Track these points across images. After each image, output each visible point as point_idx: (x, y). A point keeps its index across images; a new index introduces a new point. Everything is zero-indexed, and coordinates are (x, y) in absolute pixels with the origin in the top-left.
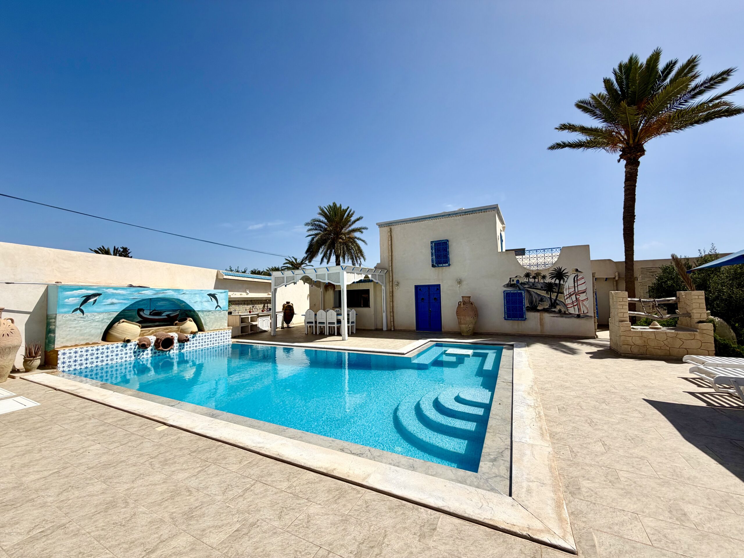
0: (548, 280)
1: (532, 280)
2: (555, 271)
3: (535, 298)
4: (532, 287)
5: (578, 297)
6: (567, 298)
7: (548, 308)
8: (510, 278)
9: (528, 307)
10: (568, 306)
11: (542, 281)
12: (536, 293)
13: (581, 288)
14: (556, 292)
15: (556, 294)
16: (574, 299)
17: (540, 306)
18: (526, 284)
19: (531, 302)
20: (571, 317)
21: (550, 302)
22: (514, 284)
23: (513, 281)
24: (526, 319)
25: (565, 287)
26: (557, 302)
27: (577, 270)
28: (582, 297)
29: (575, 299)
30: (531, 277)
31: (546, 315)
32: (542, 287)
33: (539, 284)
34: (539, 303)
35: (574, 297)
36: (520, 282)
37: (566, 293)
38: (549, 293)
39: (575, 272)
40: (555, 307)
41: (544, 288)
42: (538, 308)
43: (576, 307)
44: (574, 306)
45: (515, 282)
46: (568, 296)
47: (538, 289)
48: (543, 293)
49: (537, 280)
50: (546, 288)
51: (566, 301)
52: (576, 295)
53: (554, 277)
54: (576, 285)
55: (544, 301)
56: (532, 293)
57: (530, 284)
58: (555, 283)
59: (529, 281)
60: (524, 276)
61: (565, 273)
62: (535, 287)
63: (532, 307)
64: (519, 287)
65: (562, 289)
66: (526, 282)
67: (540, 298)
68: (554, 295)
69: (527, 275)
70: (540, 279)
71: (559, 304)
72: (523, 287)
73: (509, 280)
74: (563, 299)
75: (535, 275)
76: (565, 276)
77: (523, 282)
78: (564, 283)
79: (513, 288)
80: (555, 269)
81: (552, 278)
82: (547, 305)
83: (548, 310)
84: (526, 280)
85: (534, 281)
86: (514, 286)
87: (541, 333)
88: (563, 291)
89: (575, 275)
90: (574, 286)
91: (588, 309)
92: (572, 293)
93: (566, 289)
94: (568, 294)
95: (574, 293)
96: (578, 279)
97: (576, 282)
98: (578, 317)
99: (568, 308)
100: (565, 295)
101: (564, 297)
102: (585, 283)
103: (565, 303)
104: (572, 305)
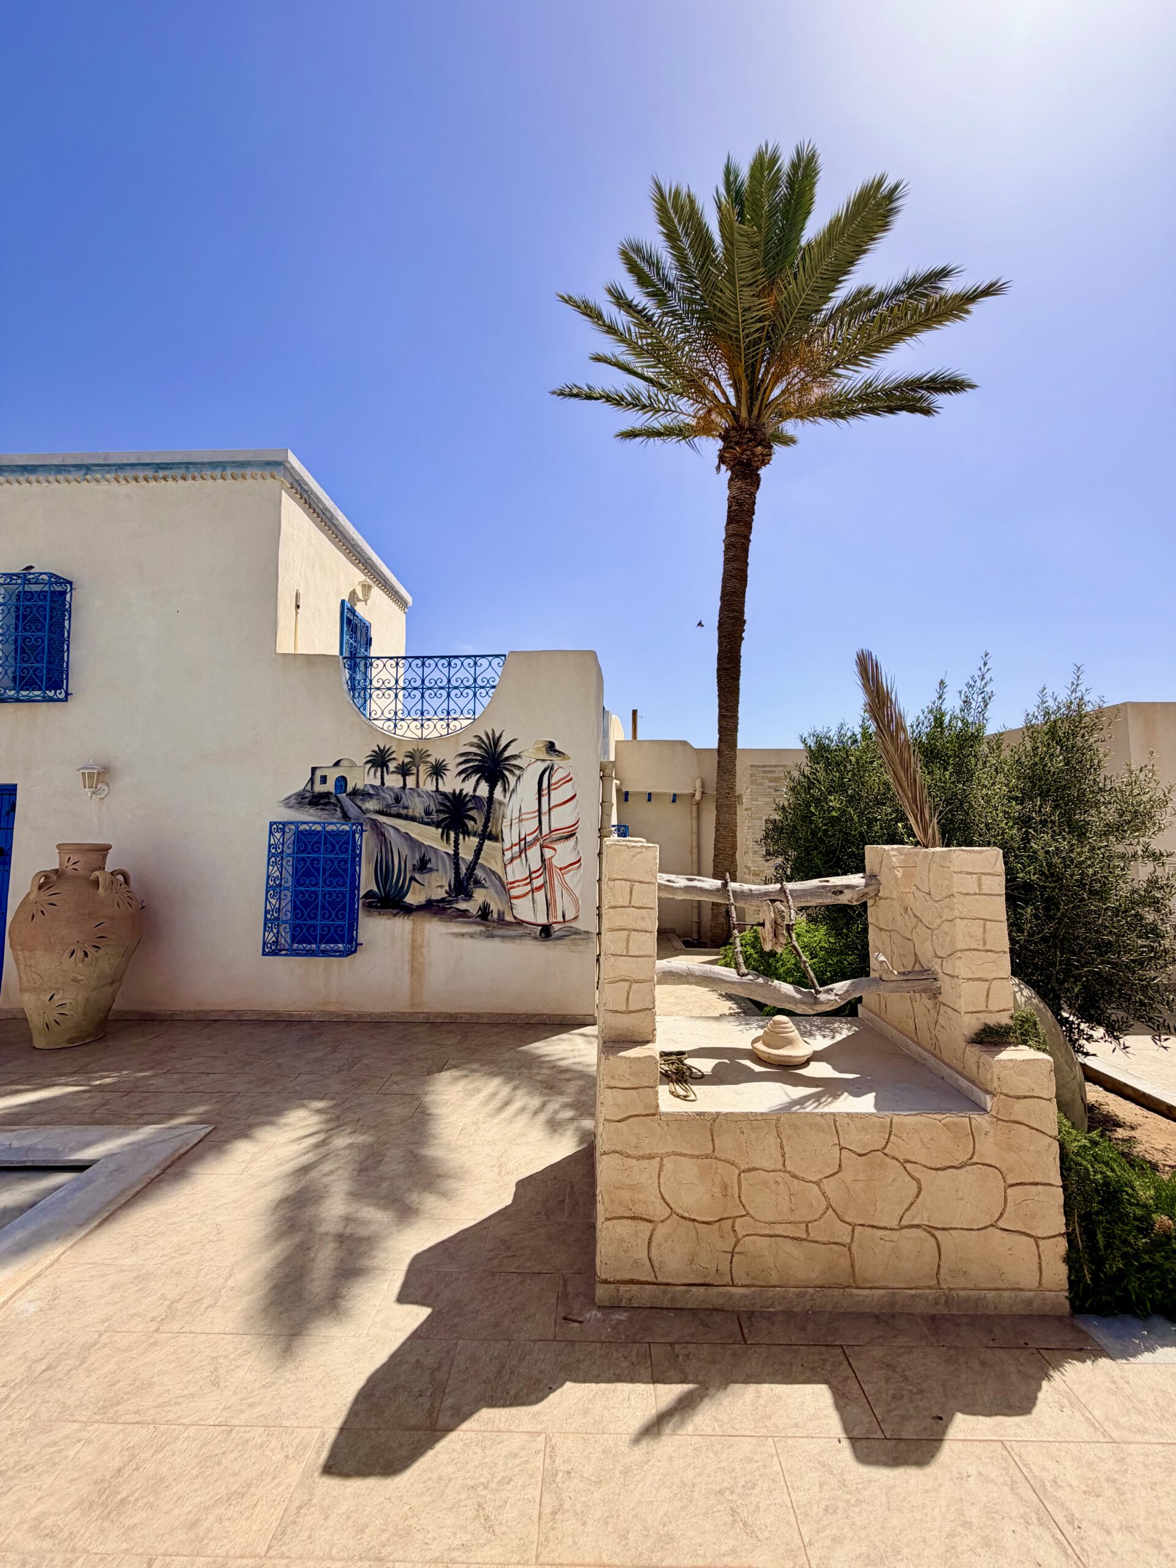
0: (451, 783)
1: (394, 781)
2: (479, 747)
3: (402, 855)
4: (394, 810)
5: (548, 853)
6: (512, 859)
7: (443, 900)
8: (314, 770)
9: (369, 894)
10: (514, 893)
11: (429, 786)
12: (407, 837)
13: (561, 818)
14: (475, 835)
15: (475, 840)
16: (536, 864)
17: (414, 893)
18: (370, 796)
19: (383, 873)
20: (522, 936)
21: (451, 875)
22: (327, 795)
23: (324, 779)
24: (357, 945)
25: (508, 813)
26: (479, 873)
27: (551, 747)
28: (562, 853)
29: (540, 864)
30: (392, 766)
31: (435, 930)
32: (428, 813)
33: (417, 799)
34: (412, 879)
35: (534, 853)
36: (350, 789)
37: (510, 837)
38: (452, 835)
39: (544, 756)
40: (469, 896)
41: (434, 816)
42: (411, 899)
43: (540, 896)
44: (533, 891)
45: (330, 787)
46: (516, 849)
47: (413, 819)
48: (430, 836)
49: (411, 781)
50: (442, 816)
51: (509, 868)
52: (542, 847)
53: (475, 770)
54: (545, 808)
55: (431, 870)
56: (392, 835)
57: (384, 798)
58: (474, 797)
59: (383, 783)
60: (367, 763)
61: (512, 756)
62: (404, 812)
63: (388, 894)
64: (342, 808)
65: (497, 819)
66: (373, 786)
67: (418, 858)
68: (468, 846)
69: (379, 760)
70: (422, 777)
71: (483, 882)
72: (360, 808)
73: (310, 776)
74: (497, 863)
75: (408, 760)
76: (512, 768)
77: (360, 786)
78: (505, 797)
79: (320, 813)
80: (475, 740)
81: (466, 774)
82: (441, 887)
83: (444, 909)
84: (372, 779)
85: (401, 785)
86: (325, 804)
87: (412, 1005)
88: (499, 828)
89: (543, 765)
90: (537, 808)
91: (580, 902)
92: (529, 839)
93: (511, 820)
94: (517, 841)
95: (536, 840)
96: (553, 781)
97: (545, 792)
98: (543, 935)
99: (514, 901)
100: (507, 845)
101: (503, 854)
102: (574, 801)
103: (504, 878)
104: (529, 887)
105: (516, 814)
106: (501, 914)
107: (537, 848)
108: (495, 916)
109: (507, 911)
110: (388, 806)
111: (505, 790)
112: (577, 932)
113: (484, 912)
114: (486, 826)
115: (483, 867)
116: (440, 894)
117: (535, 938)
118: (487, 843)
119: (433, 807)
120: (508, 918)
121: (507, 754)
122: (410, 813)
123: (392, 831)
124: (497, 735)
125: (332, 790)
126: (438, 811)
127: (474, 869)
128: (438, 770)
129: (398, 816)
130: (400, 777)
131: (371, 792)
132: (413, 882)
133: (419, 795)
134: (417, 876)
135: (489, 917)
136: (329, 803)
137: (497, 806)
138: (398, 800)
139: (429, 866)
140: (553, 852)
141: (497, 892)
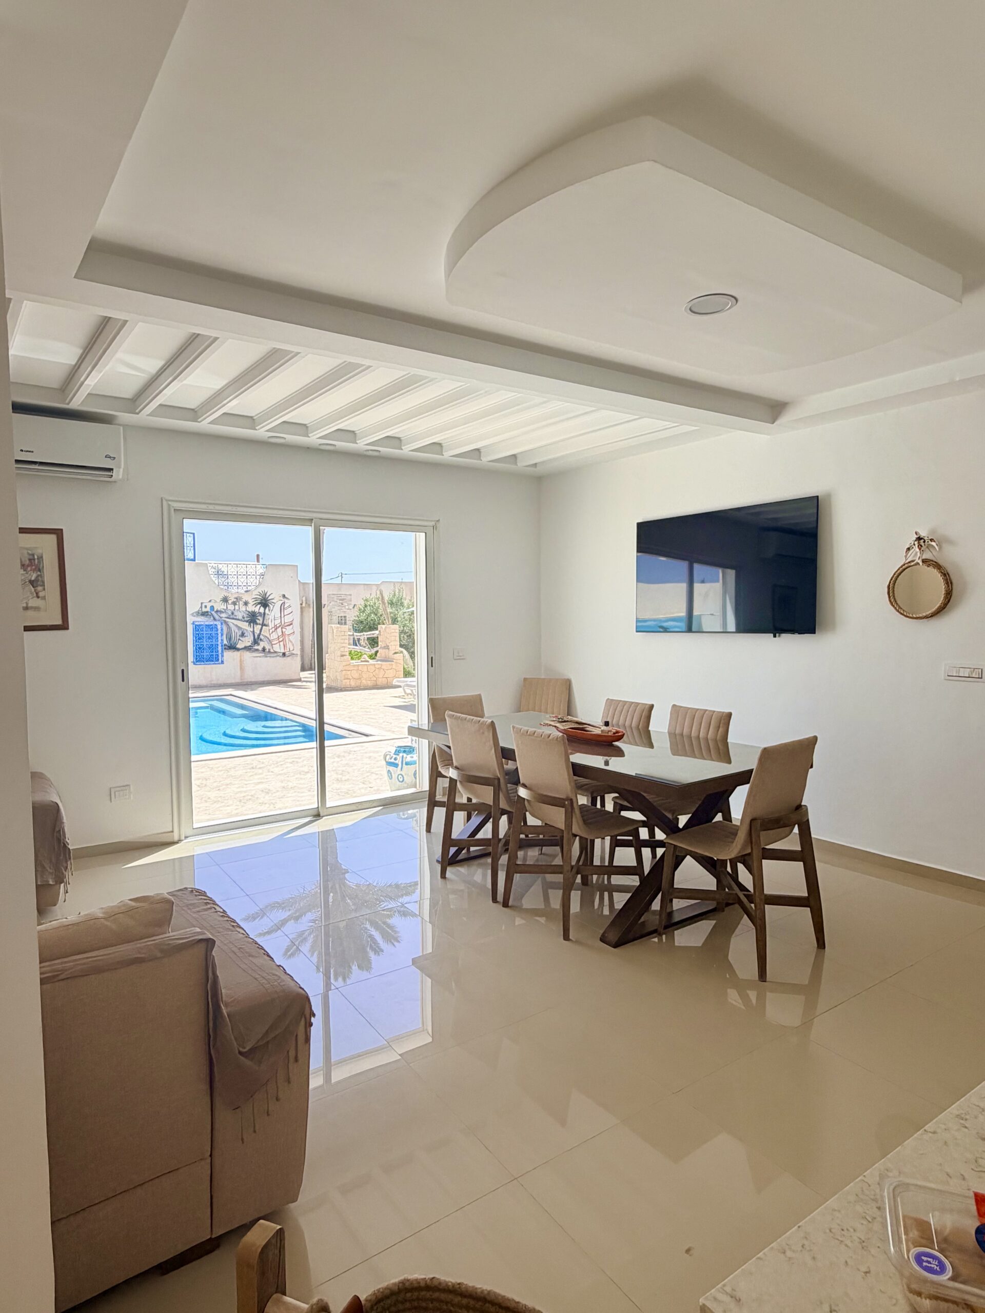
0: (251, 608)
1: (231, 607)
2: (260, 596)
3: (235, 632)
4: (231, 617)
5: (284, 630)
6: (272, 632)
7: (250, 646)
8: (202, 603)
9: (225, 645)
10: (273, 643)
11: (244, 609)
12: (237, 626)
13: (287, 619)
14: (260, 624)
15: (260, 627)
16: (280, 634)
17: (240, 644)
18: (223, 612)
19: (229, 638)
20: (276, 656)
21: (252, 638)
22: (207, 612)
23: (206, 607)
24: (222, 661)
25: (270, 617)
26: (261, 637)
27: (284, 596)
28: (288, 630)
29: (281, 633)
30: (230, 602)
31: (247, 655)
32: (243, 618)
33: (240, 614)
34: (239, 639)
35: (279, 630)
36: (215, 610)
37: (271, 625)
38: (252, 624)
39: (283, 599)
40: (259, 644)
41: (246, 619)
42: (239, 646)
43: (281, 643)
44: (279, 642)
45: (208, 609)
46: (273, 629)
47: (238, 620)
48: (245, 626)
49: (237, 607)
50: (249, 619)
51: (271, 635)
52: (282, 628)
53: (259, 603)
54: (282, 616)
55: (245, 636)
56: (231, 625)
57: (228, 613)
58: (259, 612)
59: (227, 608)
60: (221, 601)
62: (235, 617)
63: (231, 644)
64: (213, 616)
65: (267, 620)
66: (223, 609)
67: (241, 632)
68: (257, 628)
69: (225, 600)
70: (241, 606)
71: (263, 640)
72: (219, 616)
73: (200, 606)
74: (267, 634)
75: (235, 600)
76: (271, 603)
77: (219, 609)
78: (269, 612)
79: (206, 618)
80: (259, 594)
81: (256, 605)
82: (249, 642)
83: (251, 649)
84: (222, 607)
85: (233, 608)
86: (207, 615)
87: (241, 679)
88: (268, 623)
89: (282, 602)
90: (280, 616)
92: (278, 626)
93: (272, 620)
94: (274, 626)
95: (280, 626)
96: (285, 607)
97: (282, 610)
99: (273, 646)
100: (270, 628)
101: (269, 630)
102: (291, 614)
103: (269, 638)
104: (278, 641)
105: (273, 618)
106: (269, 649)
107: (280, 628)
108: (267, 650)
109: (271, 648)
110: (230, 615)
111: (269, 610)
112: (294, 654)
113: (264, 650)
114: (263, 622)
115: (263, 635)
116: (249, 644)
117: (280, 657)
118: (264, 627)
119: (245, 616)
120: (272, 651)
121: (269, 598)
122: (237, 617)
123: (231, 624)
124: (266, 592)
125: (209, 610)
126: (247, 617)
127: (260, 635)
128: (246, 604)
129: (233, 619)
130: (233, 606)
131: (223, 611)
132: (240, 641)
133: (240, 612)
134: (241, 638)
136: (208, 615)
137: (266, 615)
138: (233, 613)
139: (245, 635)
141: (268, 643)
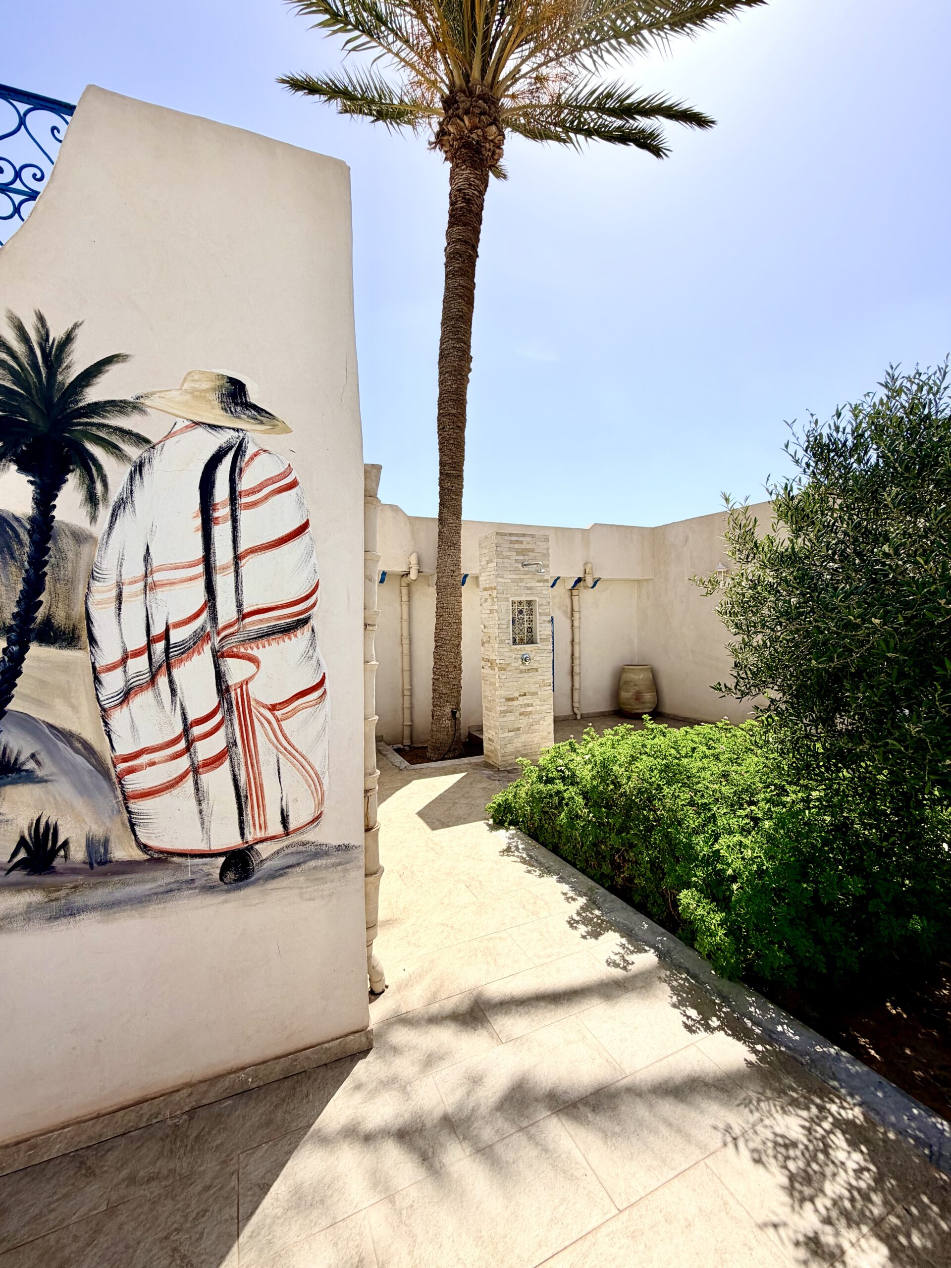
5: (235, 671)
6: (127, 695)
10: (135, 782)
13: (269, 582)
16: (201, 701)
25: (108, 564)
27: (235, 394)
28: (276, 668)
29: (214, 700)
35: (194, 673)
37: (117, 632)
39: (217, 416)
43: (217, 779)
44: (195, 770)
46: (140, 665)
51: (119, 719)
52: (218, 656)
54: (223, 554)
61: (113, 403)
65: (71, 582)
71: (31, 765)
74: (75, 709)
76: (115, 439)
78: (93, 518)
88: (79, 609)
89: (212, 442)
90: (200, 553)
91: (325, 781)
92: (176, 636)
93: (120, 586)
94: (143, 642)
95: (200, 638)
96: (244, 483)
97: (222, 512)
98: (231, 875)
99: (138, 806)
100: (108, 654)
101: (97, 680)
102: (304, 539)
103: (101, 745)
104: (184, 763)
105: (135, 568)
106: (97, 847)
107: (203, 659)
108: (78, 853)
109: (117, 834)
111: (92, 500)
112: (320, 852)
113: (39, 851)
114: (28, 601)
115: (27, 723)
117: (209, 889)
118: (36, 651)
120: (123, 852)
121: (93, 394)
124: (56, 334)
135: (58, 862)
137: (66, 543)
140: (250, 667)
141: (82, 789)
